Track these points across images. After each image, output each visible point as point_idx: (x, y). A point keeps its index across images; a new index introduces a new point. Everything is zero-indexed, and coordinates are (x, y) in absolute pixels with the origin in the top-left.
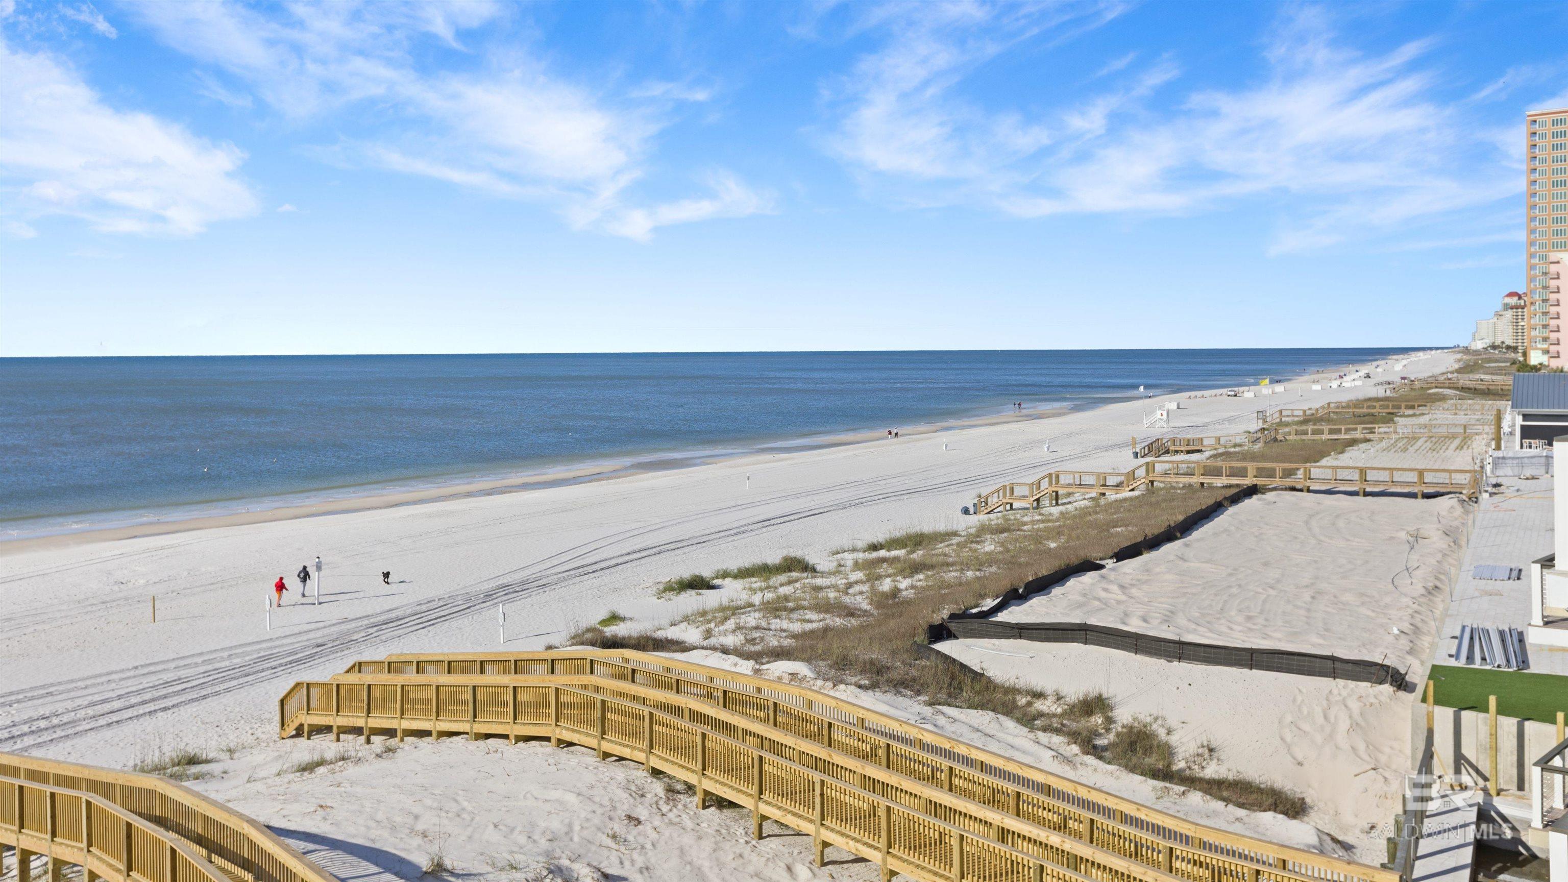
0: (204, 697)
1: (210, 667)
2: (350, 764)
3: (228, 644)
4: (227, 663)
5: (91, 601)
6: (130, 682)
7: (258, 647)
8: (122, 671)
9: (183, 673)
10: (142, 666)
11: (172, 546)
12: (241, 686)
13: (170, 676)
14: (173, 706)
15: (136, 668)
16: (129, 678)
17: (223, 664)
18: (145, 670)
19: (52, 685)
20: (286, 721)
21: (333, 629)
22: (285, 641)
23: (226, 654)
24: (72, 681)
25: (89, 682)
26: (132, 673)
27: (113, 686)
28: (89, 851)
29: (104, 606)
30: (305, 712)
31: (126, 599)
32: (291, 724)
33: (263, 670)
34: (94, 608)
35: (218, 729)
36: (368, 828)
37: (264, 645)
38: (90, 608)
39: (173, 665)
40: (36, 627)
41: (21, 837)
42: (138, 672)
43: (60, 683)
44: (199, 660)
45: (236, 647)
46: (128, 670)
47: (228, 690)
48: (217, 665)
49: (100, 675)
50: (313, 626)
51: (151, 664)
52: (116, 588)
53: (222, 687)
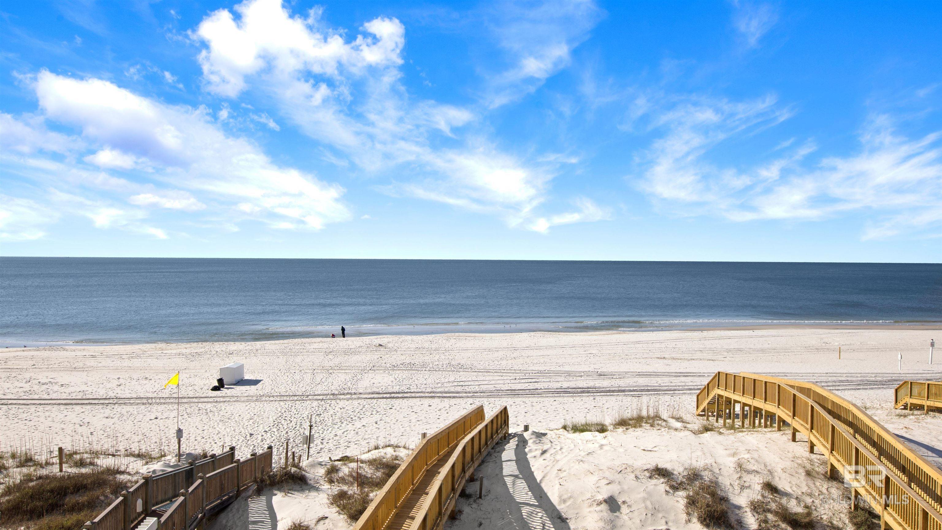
0: (859, 389)
1: (864, 379)
2: (929, 417)
3: (876, 372)
4: (874, 379)
5: (811, 348)
6: (823, 378)
7: (892, 375)
8: (820, 373)
9: (849, 379)
10: (830, 373)
11: (854, 333)
12: (880, 388)
13: (843, 379)
14: (842, 390)
15: (827, 373)
16: (823, 376)
17: (871, 379)
18: (831, 375)
19: (788, 373)
20: (898, 400)
21: (937, 375)
22: (907, 375)
23: (873, 375)
24: (797, 373)
25: (804, 375)
26: (825, 375)
27: (815, 378)
28: (778, 407)
29: (817, 350)
30: (909, 396)
31: (828, 349)
32: (901, 402)
33: (893, 384)
34: (812, 350)
35: (863, 401)
36: (932, 441)
37: (895, 375)
38: (810, 350)
39: (845, 375)
40: (785, 353)
41: (754, 401)
42: (827, 375)
43: (791, 373)
44: (859, 375)
45: (879, 373)
46: (823, 373)
47: (872, 389)
48: (868, 379)
49: (810, 373)
50: (926, 372)
51: (834, 373)
52: (824, 345)
53: (869, 387)
